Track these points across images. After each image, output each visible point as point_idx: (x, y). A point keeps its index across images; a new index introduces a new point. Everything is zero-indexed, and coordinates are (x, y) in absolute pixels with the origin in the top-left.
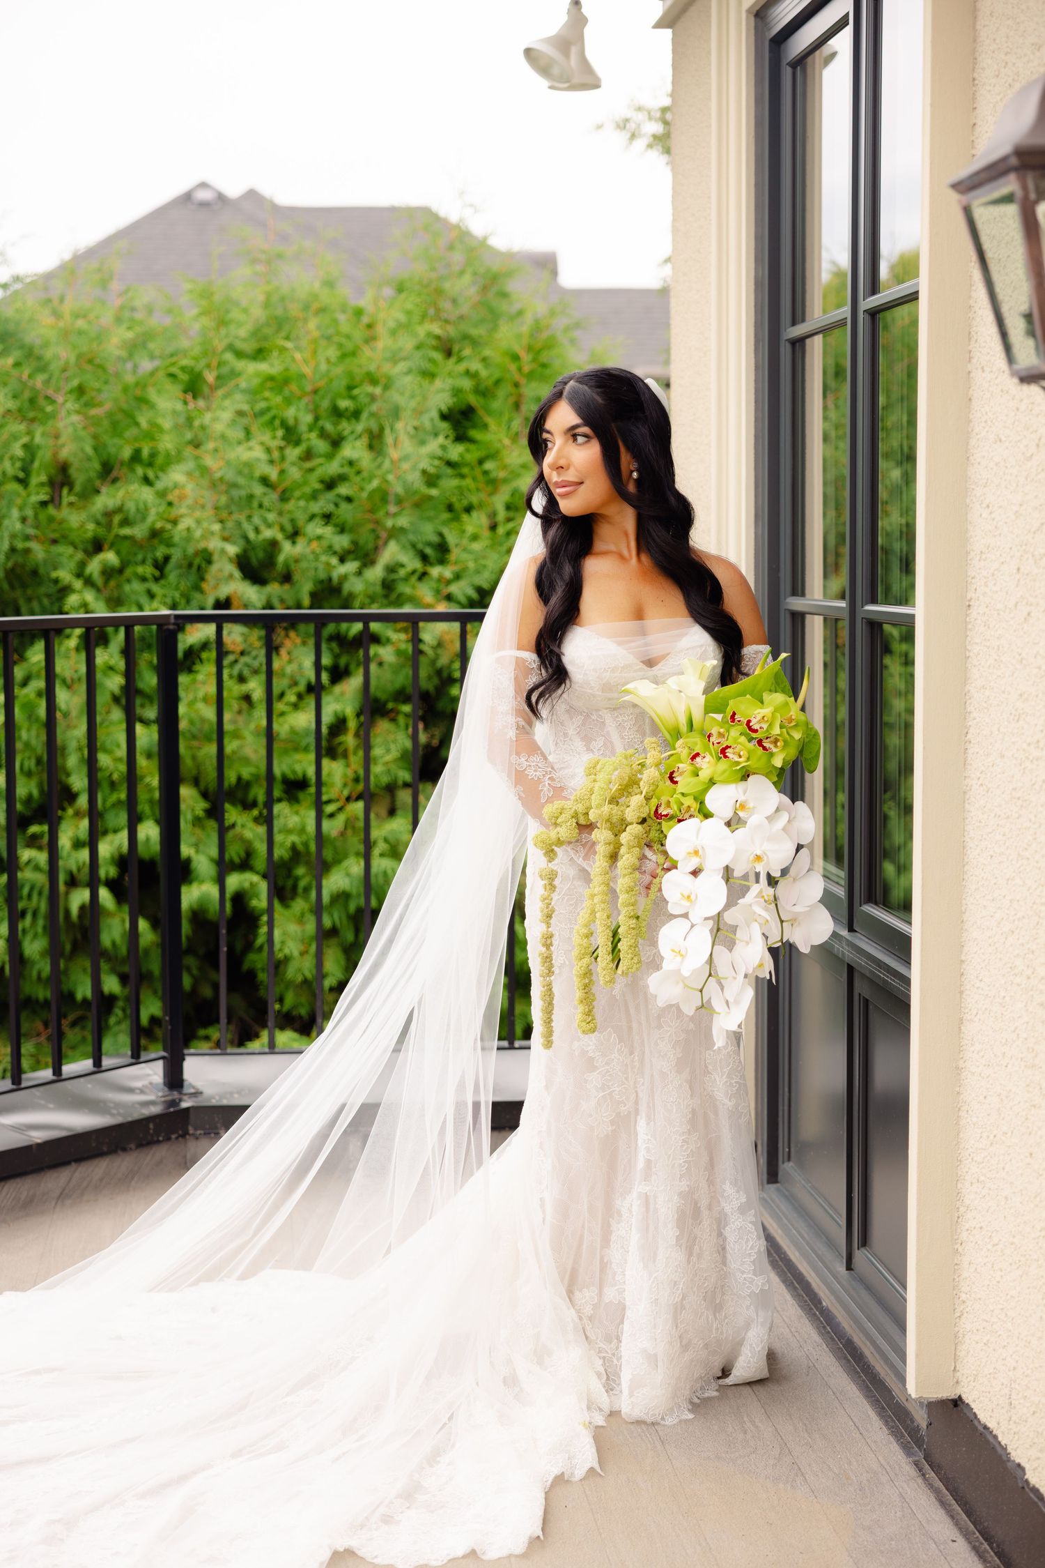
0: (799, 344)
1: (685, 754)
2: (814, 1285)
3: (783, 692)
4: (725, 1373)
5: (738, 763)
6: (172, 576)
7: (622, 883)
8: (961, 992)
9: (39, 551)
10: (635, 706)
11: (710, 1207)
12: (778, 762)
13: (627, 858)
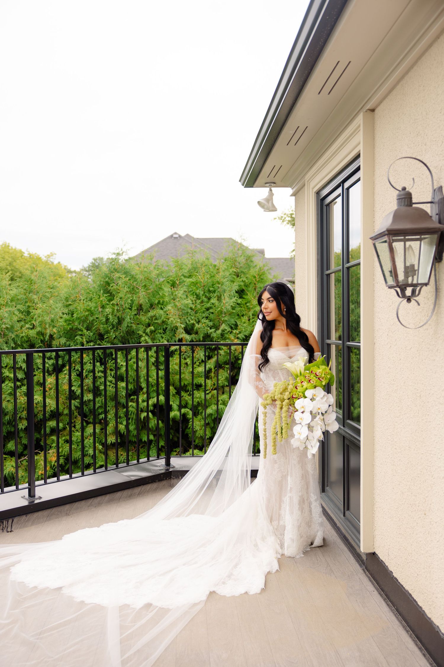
0: (328, 275)
1: (299, 382)
2: (335, 520)
3: (325, 365)
4: (312, 544)
5: (313, 384)
6: (168, 333)
7: (284, 415)
8: (374, 444)
9: (134, 326)
10: (286, 369)
11: (307, 500)
12: (324, 384)
13: (285, 409)
